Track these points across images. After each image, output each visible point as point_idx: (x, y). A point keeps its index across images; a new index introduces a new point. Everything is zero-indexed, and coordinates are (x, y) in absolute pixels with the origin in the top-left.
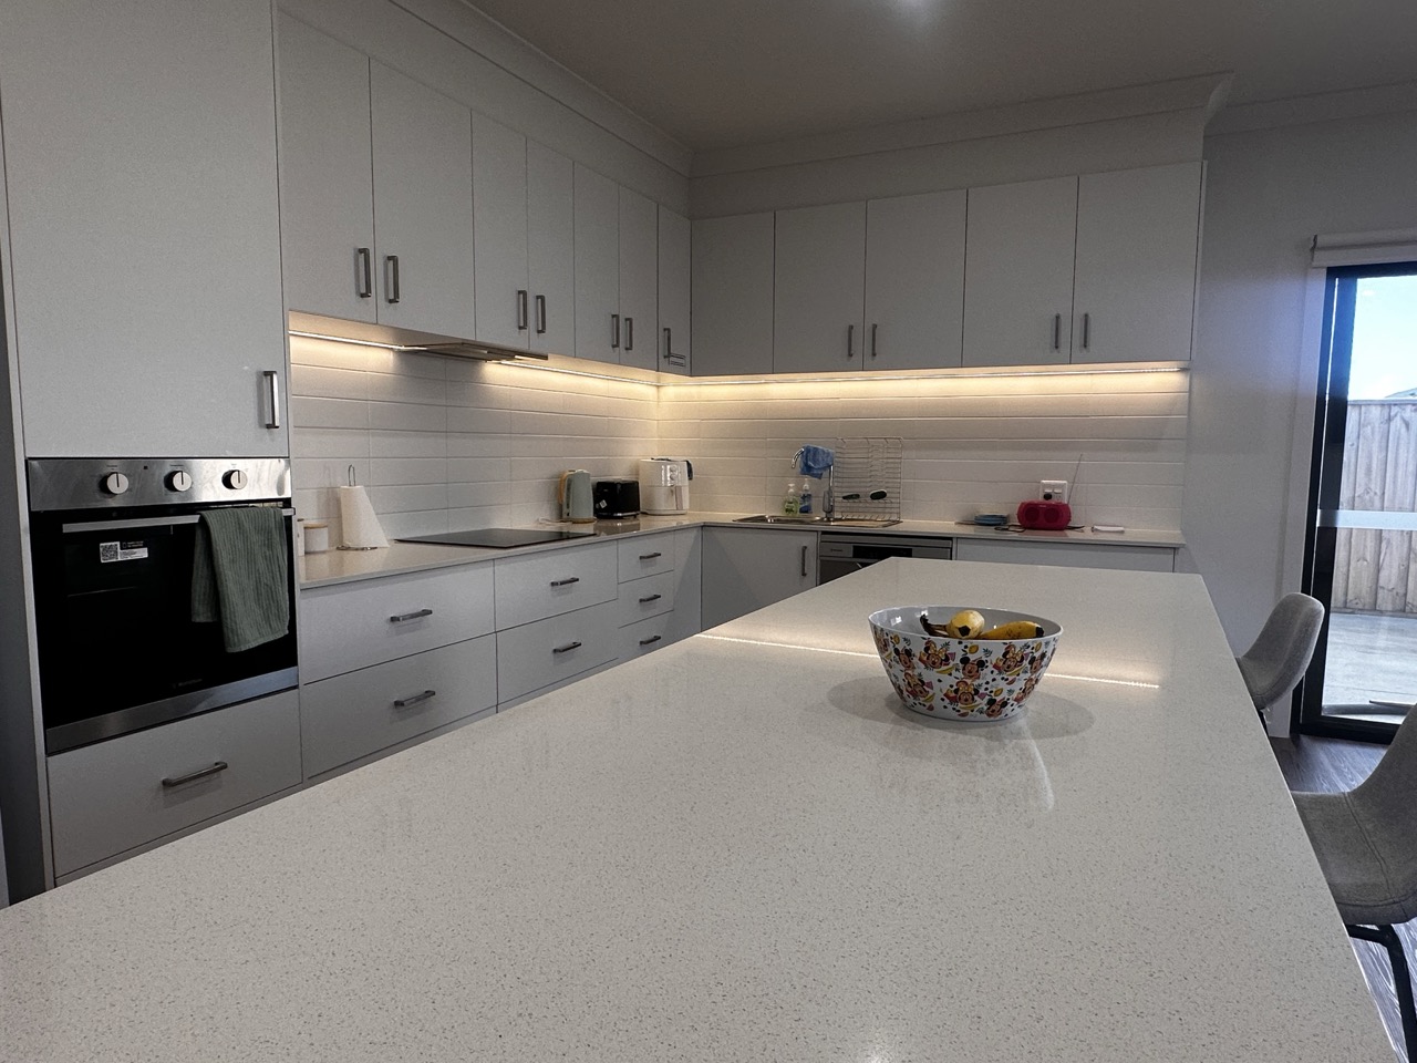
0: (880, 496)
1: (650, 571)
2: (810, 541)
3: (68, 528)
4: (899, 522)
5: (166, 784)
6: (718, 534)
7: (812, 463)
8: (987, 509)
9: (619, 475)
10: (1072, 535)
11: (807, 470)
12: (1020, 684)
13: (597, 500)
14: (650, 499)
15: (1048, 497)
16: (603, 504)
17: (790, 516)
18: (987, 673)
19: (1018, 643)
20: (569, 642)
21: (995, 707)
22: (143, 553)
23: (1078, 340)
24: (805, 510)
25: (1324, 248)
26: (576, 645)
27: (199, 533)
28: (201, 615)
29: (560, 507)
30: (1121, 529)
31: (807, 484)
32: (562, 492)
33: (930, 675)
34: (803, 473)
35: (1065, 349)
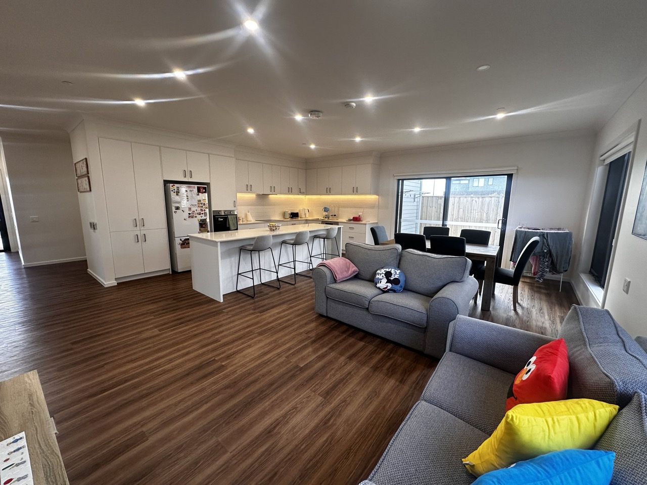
0: (335, 216)
4: (338, 220)
10: (361, 222)
11: (325, 211)
13: (291, 215)
14: (300, 215)
15: (358, 216)
22: (222, 219)
23: (356, 191)
25: (395, 176)
27: (227, 218)
28: (228, 226)
29: (284, 216)
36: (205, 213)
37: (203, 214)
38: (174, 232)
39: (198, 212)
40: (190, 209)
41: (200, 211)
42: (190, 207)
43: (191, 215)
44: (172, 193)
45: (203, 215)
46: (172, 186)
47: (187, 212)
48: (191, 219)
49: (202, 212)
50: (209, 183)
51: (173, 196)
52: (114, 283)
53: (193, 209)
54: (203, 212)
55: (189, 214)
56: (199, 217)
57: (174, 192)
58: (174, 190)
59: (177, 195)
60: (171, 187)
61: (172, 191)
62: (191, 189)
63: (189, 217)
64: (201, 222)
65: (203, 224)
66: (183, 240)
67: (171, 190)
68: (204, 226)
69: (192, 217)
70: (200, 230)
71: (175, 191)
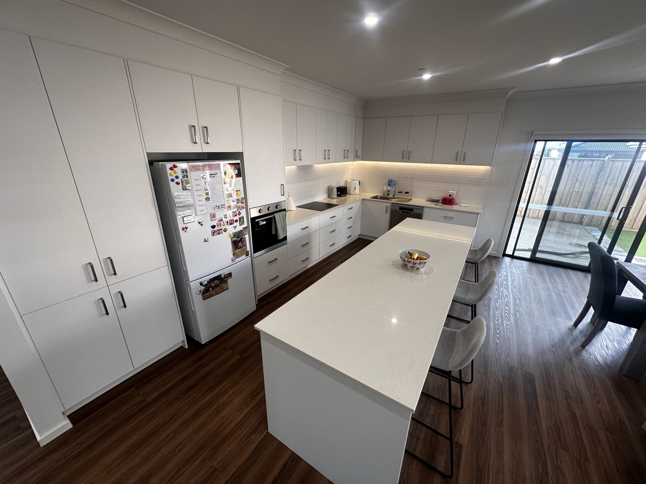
0: (407, 193)
1: (350, 211)
2: (389, 205)
3: (257, 220)
4: (411, 199)
5: (269, 262)
6: (366, 201)
7: (390, 183)
8: (435, 197)
9: (342, 184)
10: (455, 207)
11: (389, 185)
12: (422, 266)
13: (337, 192)
14: (349, 191)
15: (450, 195)
16: (339, 193)
17: (384, 196)
18: (417, 265)
19: (422, 261)
20: (333, 230)
21: (418, 269)
22: (265, 223)
23: (462, 159)
24: (388, 194)
25: (534, 135)
26: (335, 230)
27: (273, 218)
28: (274, 233)
29: (329, 195)
30: (467, 205)
31: (389, 188)
32: (329, 191)
33: (408, 264)
34: (388, 186)
35: (458, 161)
36: (240, 219)
37: (236, 221)
38: (187, 271)
39: (228, 219)
40: (213, 216)
41: (232, 218)
42: (212, 211)
43: (216, 229)
44: (172, 185)
45: (237, 224)
46: (171, 169)
47: (209, 223)
48: (217, 237)
49: (235, 218)
50: (242, 153)
51: (176, 190)
52: (66, 425)
53: (220, 214)
54: (237, 218)
55: (213, 227)
56: (231, 230)
57: (178, 183)
58: (177, 177)
59: (184, 189)
60: (169, 171)
61: (173, 180)
62: (213, 172)
63: (213, 233)
64: (235, 239)
65: (239, 241)
66: (205, 283)
67: (170, 178)
68: (240, 244)
69: (219, 232)
70: (234, 255)
71: (179, 180)
